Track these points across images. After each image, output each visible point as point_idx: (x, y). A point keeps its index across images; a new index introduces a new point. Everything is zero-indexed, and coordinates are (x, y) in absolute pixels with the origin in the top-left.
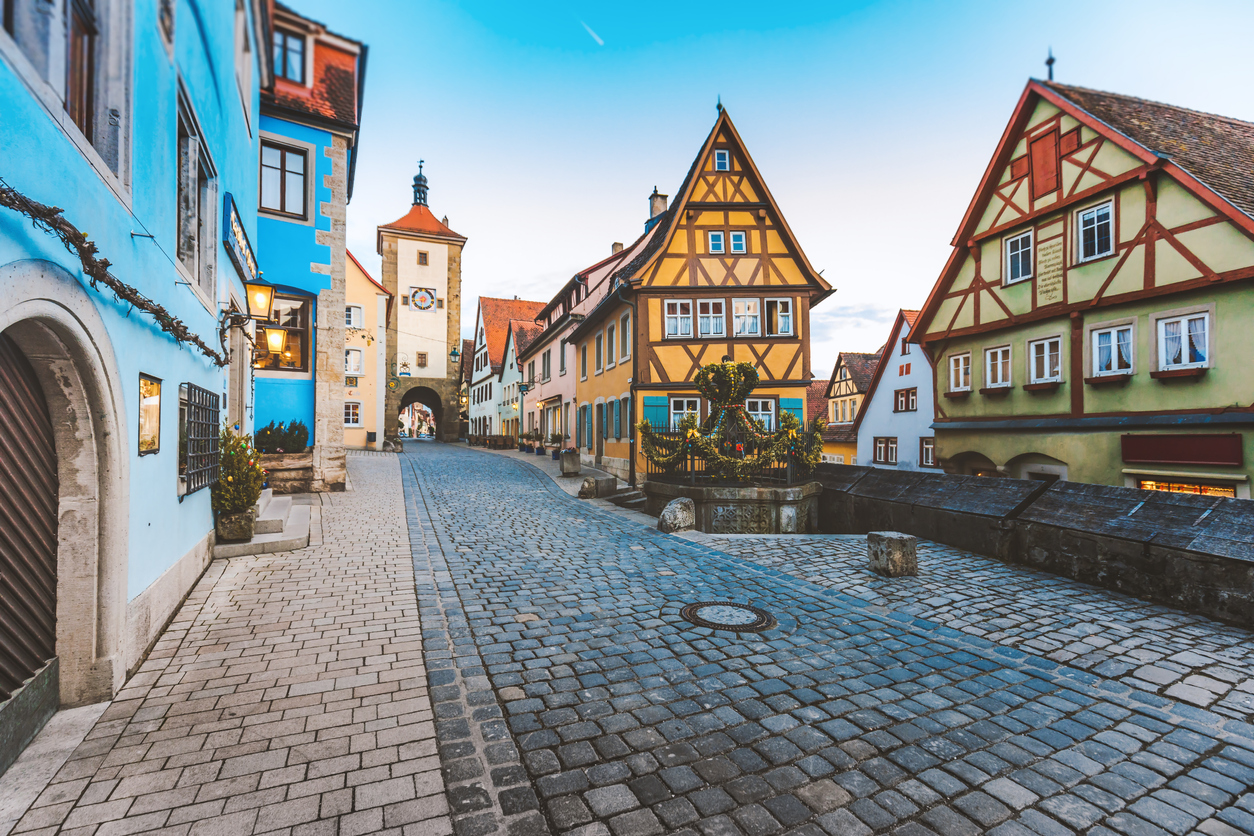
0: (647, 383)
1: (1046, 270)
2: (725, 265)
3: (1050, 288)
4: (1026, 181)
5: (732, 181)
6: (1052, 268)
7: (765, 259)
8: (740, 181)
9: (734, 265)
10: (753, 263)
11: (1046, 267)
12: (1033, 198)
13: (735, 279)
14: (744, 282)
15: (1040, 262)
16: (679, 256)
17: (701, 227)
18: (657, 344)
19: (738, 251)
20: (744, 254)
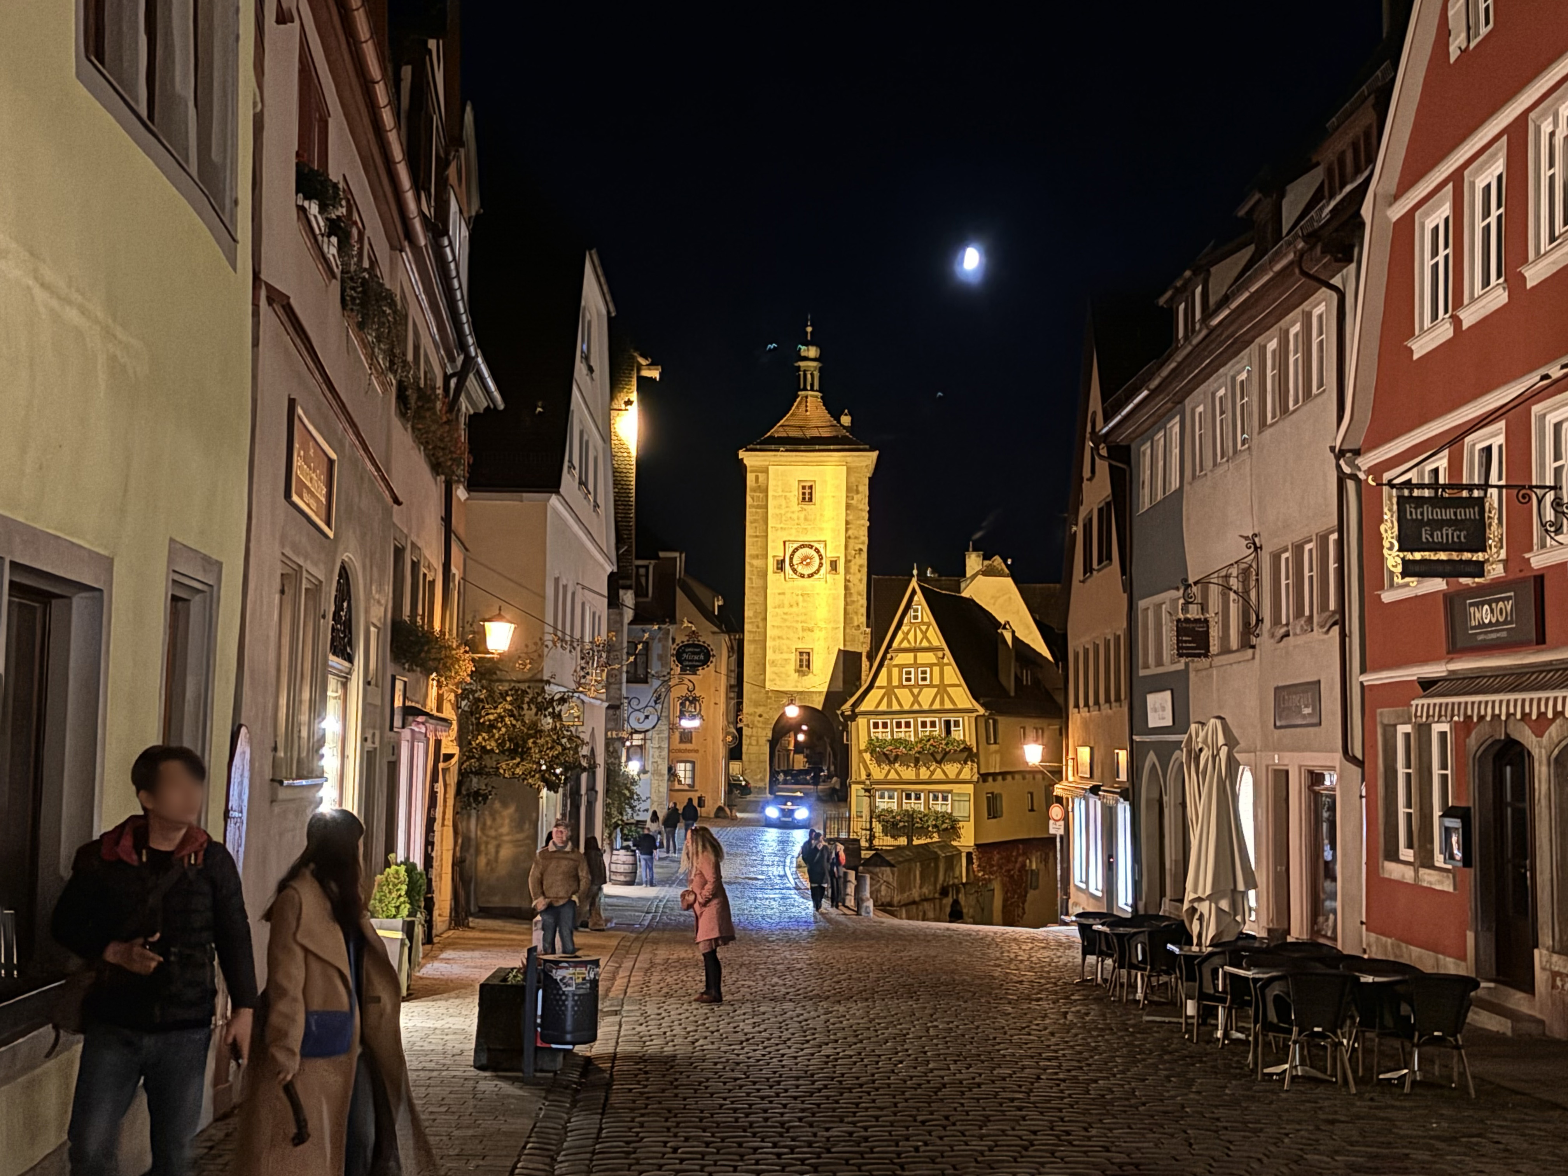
2: (913, 694)
5: (921, 630)
7: (942, 689)
8: (927, 629)
9: (919, 693)
10: (933, 692)
13: (920, 705)
14: (926, 707)
16: (880, 687)
17: (897, 666)
18: (865, 751)
19: (924, 683)
20: (927, 685)
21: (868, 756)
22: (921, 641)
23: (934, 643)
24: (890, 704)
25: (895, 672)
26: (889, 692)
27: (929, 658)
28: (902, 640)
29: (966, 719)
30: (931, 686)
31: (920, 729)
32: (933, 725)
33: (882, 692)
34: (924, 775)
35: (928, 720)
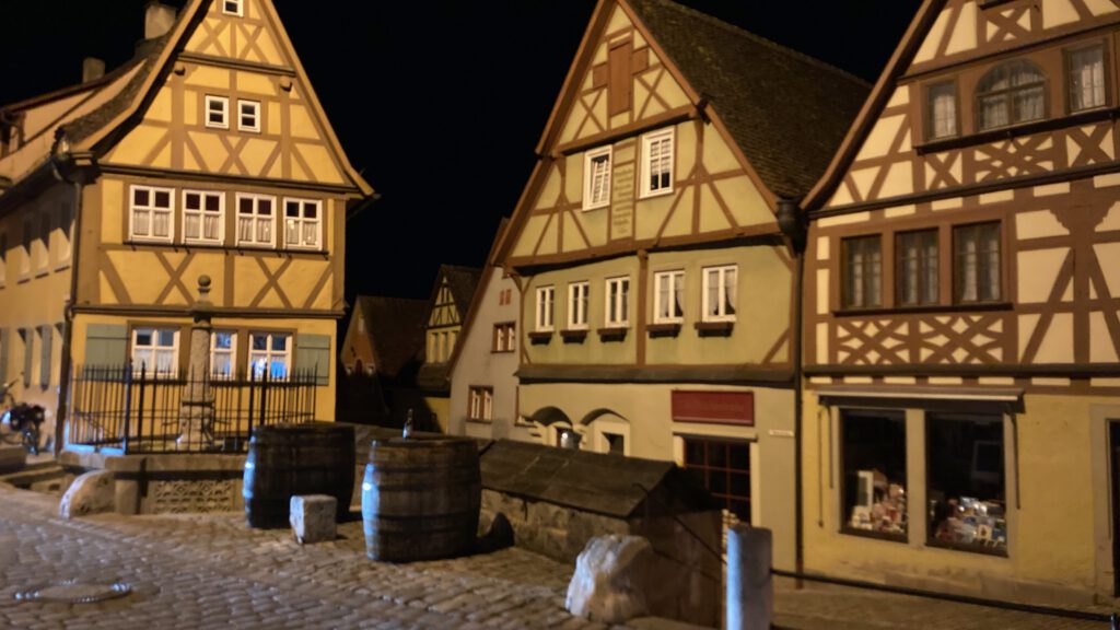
0: (93, 304)
1: (621, 199)
2: (227, 145)
3: (622, 219)
4: (605, 92)
5: (245, 32)
6: (624, 198)
7: (285, 144)
8: (257, 33)
9: (241, 145)
10: (269, 147)
11: (621, 195)
12: (611, 115)
13: (241, 166)
14: (254, 172)
15: (617, 189)
16: (157, 124)
17: (193, 88)
18: (114, 247)
19: (248, 128)
20: (257, 134)
21: (118, 258)
22: (246, 51)
23: (274, 59)
24: (177, 155)
25: (190, 99)
26: (177, 134)
27: (261, 84)
28: (206, 43)
29: (331, 202)
30: (262, 135)
31: (238, 214)
32: (265, 207)
33: (161, 133)
34: (242, 300)
35: (256, 198)
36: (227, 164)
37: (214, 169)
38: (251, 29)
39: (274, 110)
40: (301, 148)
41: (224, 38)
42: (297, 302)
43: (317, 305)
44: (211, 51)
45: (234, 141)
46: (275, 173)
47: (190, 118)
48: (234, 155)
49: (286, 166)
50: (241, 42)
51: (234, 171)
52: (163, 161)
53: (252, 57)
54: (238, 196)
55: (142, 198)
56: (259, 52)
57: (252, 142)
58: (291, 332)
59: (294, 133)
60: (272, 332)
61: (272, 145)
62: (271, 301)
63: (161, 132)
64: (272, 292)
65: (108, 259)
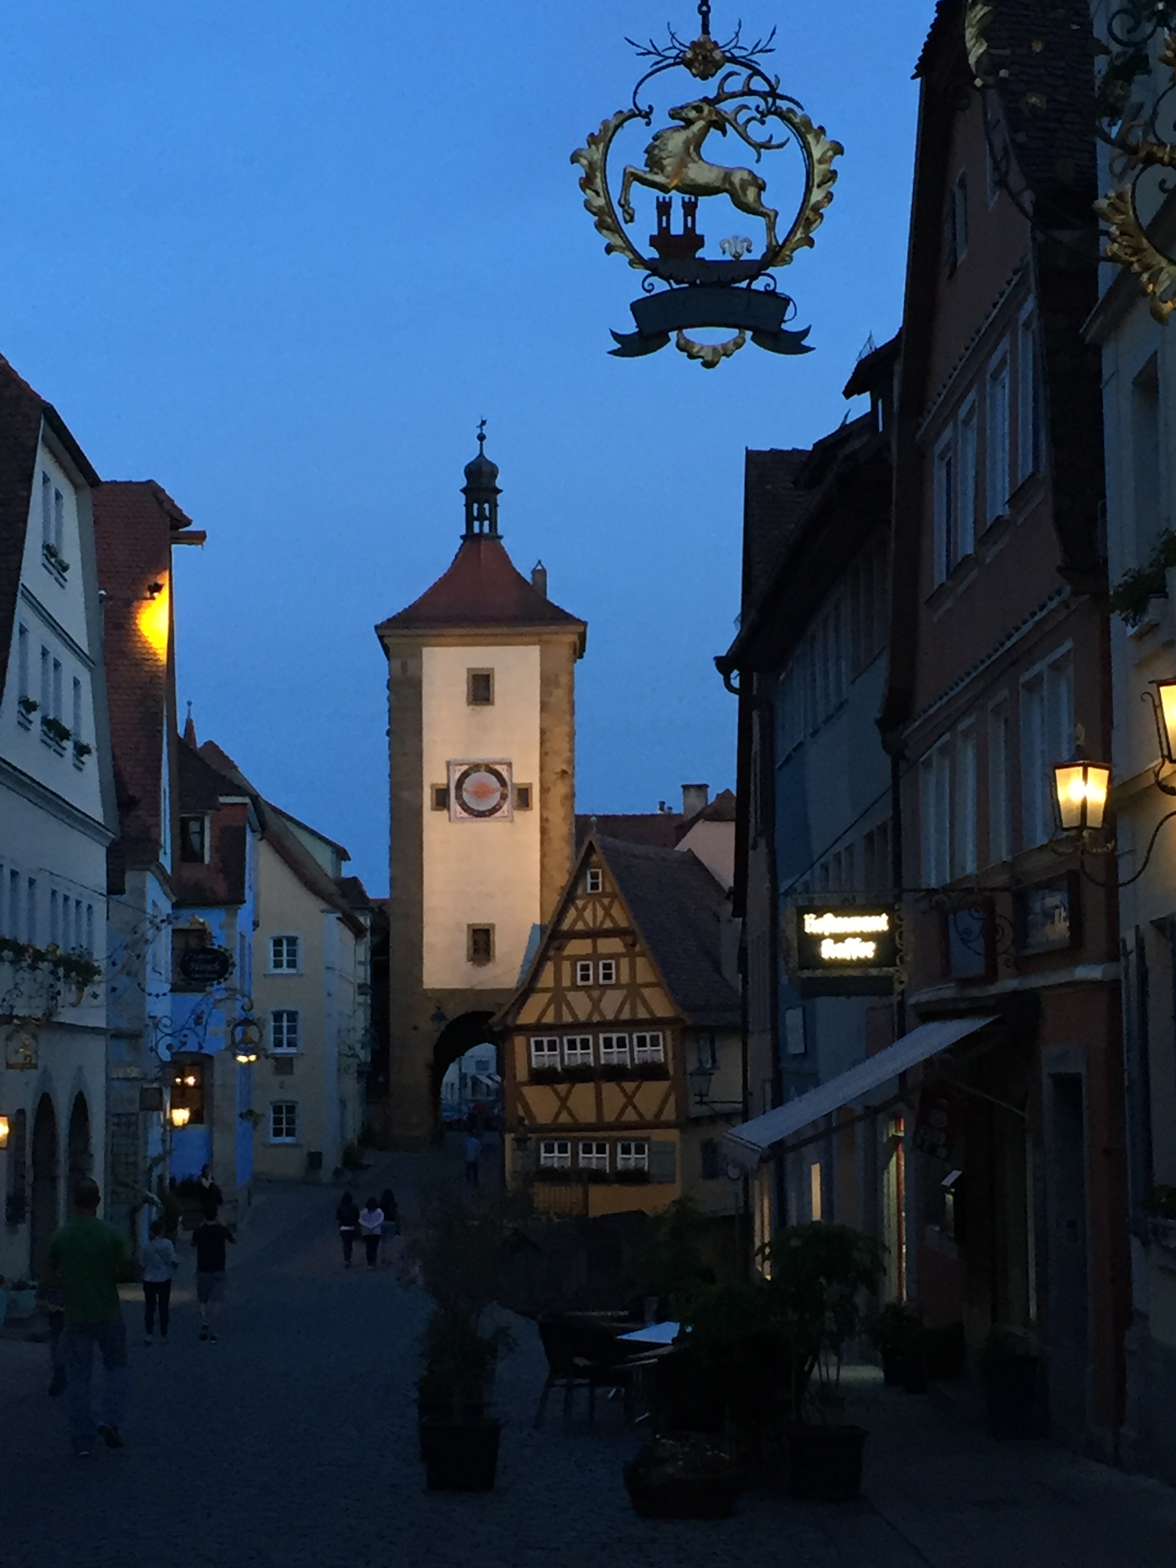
2: (592, 998)
5: (603, 904)
7: (633, 990)
8: (611, 904)
9: (601, 998)
10: (621, 995)
13: (601, 1014)
16: (545, 990)
17: (568, 958)
18: (524, 1084)
19: (607, 982)
20: (612, 985)
21: (528, 1091)
22: (602, 923)
23: (623, 923)
24: (558, 1013)
25: (566, 966)
26: (558, 996)
27: (615, 945)
28: (575, 922)
29: (669, 1033)
30: (617, 986)
31: (602, 1050)
32: (621, 1043)
33: (547, 996)
34: (610, 1116)
35: (614, 1036)
36: (590, 1015)
37: (582, 1017)
38: (606, 901)
39: (624, 963)
40: (646, 992)
41: (588, 914)
42: (649, 1116)
43: (664, 1117)
44: (580, 926)
45: (596, 994)
46: (626, 1015)
47: (566, 982)
48: (596, 1004)
49: (633, 1010)
50: (600, 913)
51: (596, 1018)
52: (549, 1018)
53: (608, 925)
54: (601, 1037)
55: (539, 1047)
56: (613, 919)
57: (609, 992)
58: (647, 1139)
59: (639, 980)
60: (635, 1139)
61: (625, 992)
62: (630, 1116)
63: (549, 995)
64: (630, 1109)
65: (521, 1093)
